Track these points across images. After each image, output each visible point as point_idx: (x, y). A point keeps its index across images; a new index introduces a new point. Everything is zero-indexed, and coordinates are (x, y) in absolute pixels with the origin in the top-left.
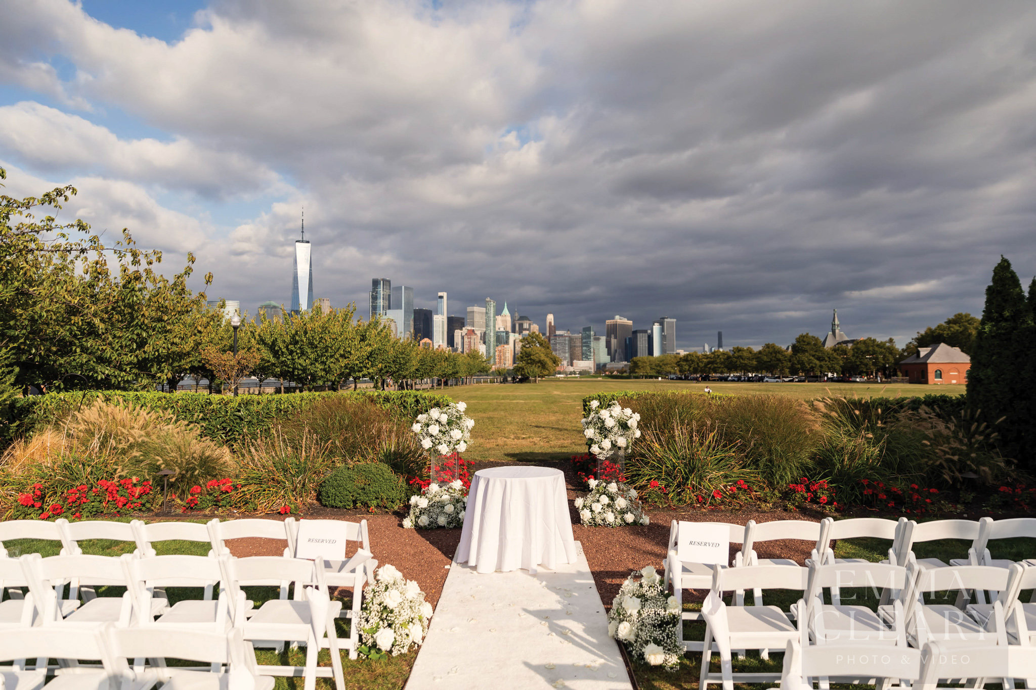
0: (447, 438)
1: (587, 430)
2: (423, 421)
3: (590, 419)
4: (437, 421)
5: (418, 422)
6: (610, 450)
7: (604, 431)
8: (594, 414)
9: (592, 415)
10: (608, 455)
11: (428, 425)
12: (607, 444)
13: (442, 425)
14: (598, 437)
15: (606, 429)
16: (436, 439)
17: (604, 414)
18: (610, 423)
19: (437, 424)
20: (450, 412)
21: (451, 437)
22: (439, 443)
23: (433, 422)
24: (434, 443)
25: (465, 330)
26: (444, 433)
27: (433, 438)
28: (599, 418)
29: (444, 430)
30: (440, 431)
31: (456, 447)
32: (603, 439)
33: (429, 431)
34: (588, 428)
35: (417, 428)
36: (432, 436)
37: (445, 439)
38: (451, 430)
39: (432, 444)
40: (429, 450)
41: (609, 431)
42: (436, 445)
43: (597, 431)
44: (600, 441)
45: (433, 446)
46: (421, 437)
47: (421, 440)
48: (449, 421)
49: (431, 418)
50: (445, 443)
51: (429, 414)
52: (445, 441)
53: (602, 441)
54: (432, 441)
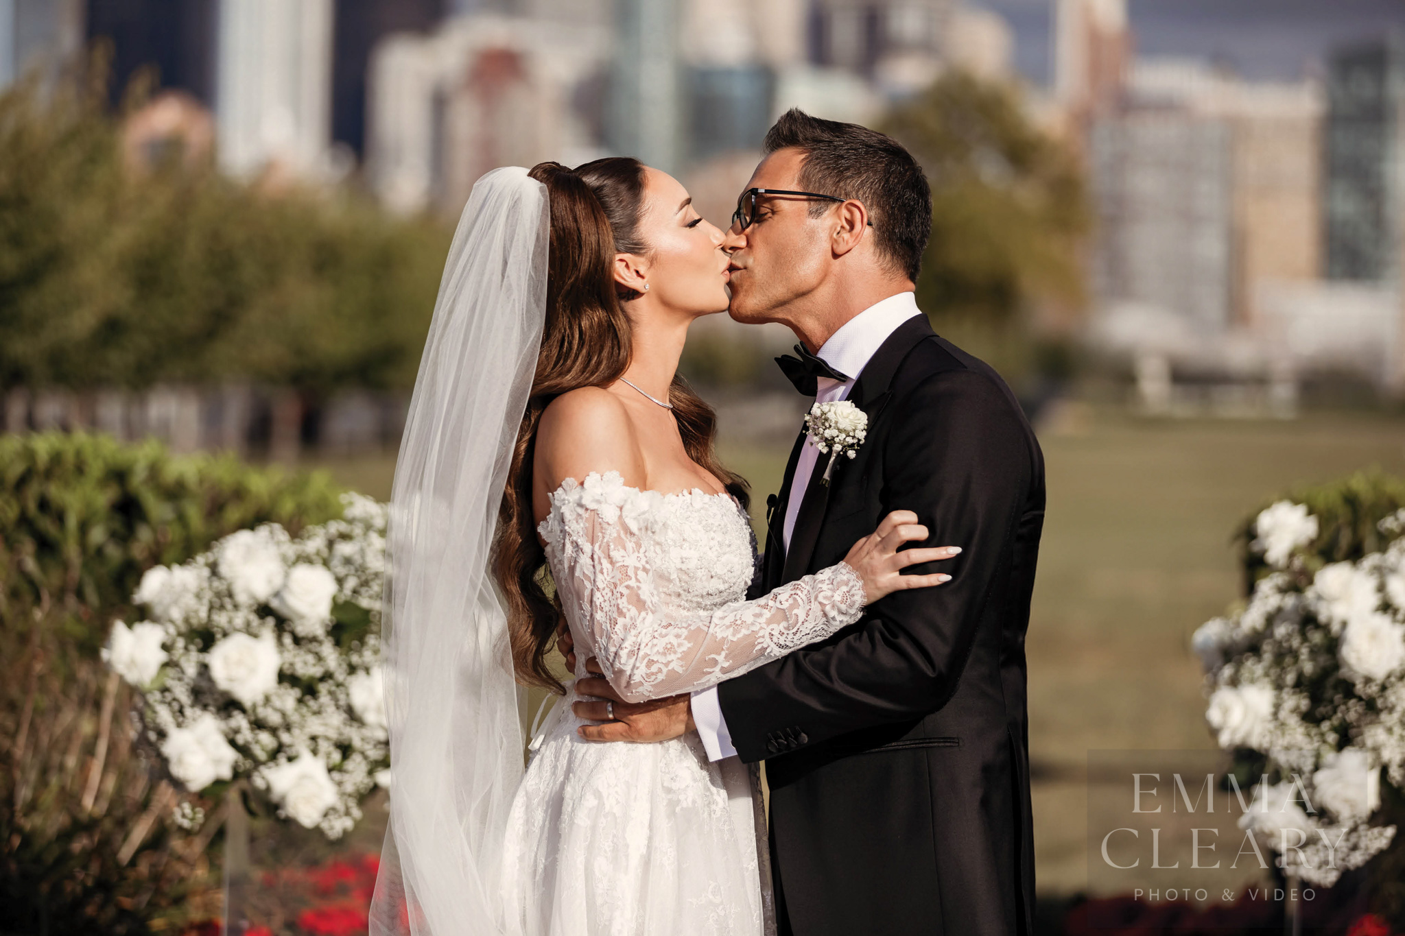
0: (330, 723)
1: (1225, 698)
2: (176, 614)
3: (1251, 623)
4: (264, 611)
5: (142, 614)
6: (1377, 819)
7: (1335, 702)
8: (1283, 591)
9: (1268, 595)
10: (1358, 857)
11: (205, 638)
12: (1350, 784)
13: (297, 640)
14: (1291, 743)
15: (1347, 688)
16: (258, 725)
17: (1344, 591)
18: (1375, 652)
19: (268, 632)
20: (348, 561)
21: (352, 715)
22: (280, 748)
23: (239, 620)
24: (244, 750)
25: (451, 47)
26: (308, 689)
27: (239, 721)
28: (1308, 620)
29: (306, 667)
30: (286, 678)
31: (383, 778)
32: (1328, 755)
33: (216, 674)
34: (1232, 683)
35: (133, 652)
36: (228, 705)
37: (314, 726)
38: (352, 669)
39: (230, 755)
40: (212, 795)
41: (1366, 702)
42: (257, 763)
43: (1294, 701)
44: (1308, 765)
45: (237, 774)
46: (164, 716)
47: (162, 735)
48: (345, 617)
49: (230, 595)
50: (315, 752)
51: (214, 568)
52: (314, 738)
53: (1317, 768)
54: (232, 743)
